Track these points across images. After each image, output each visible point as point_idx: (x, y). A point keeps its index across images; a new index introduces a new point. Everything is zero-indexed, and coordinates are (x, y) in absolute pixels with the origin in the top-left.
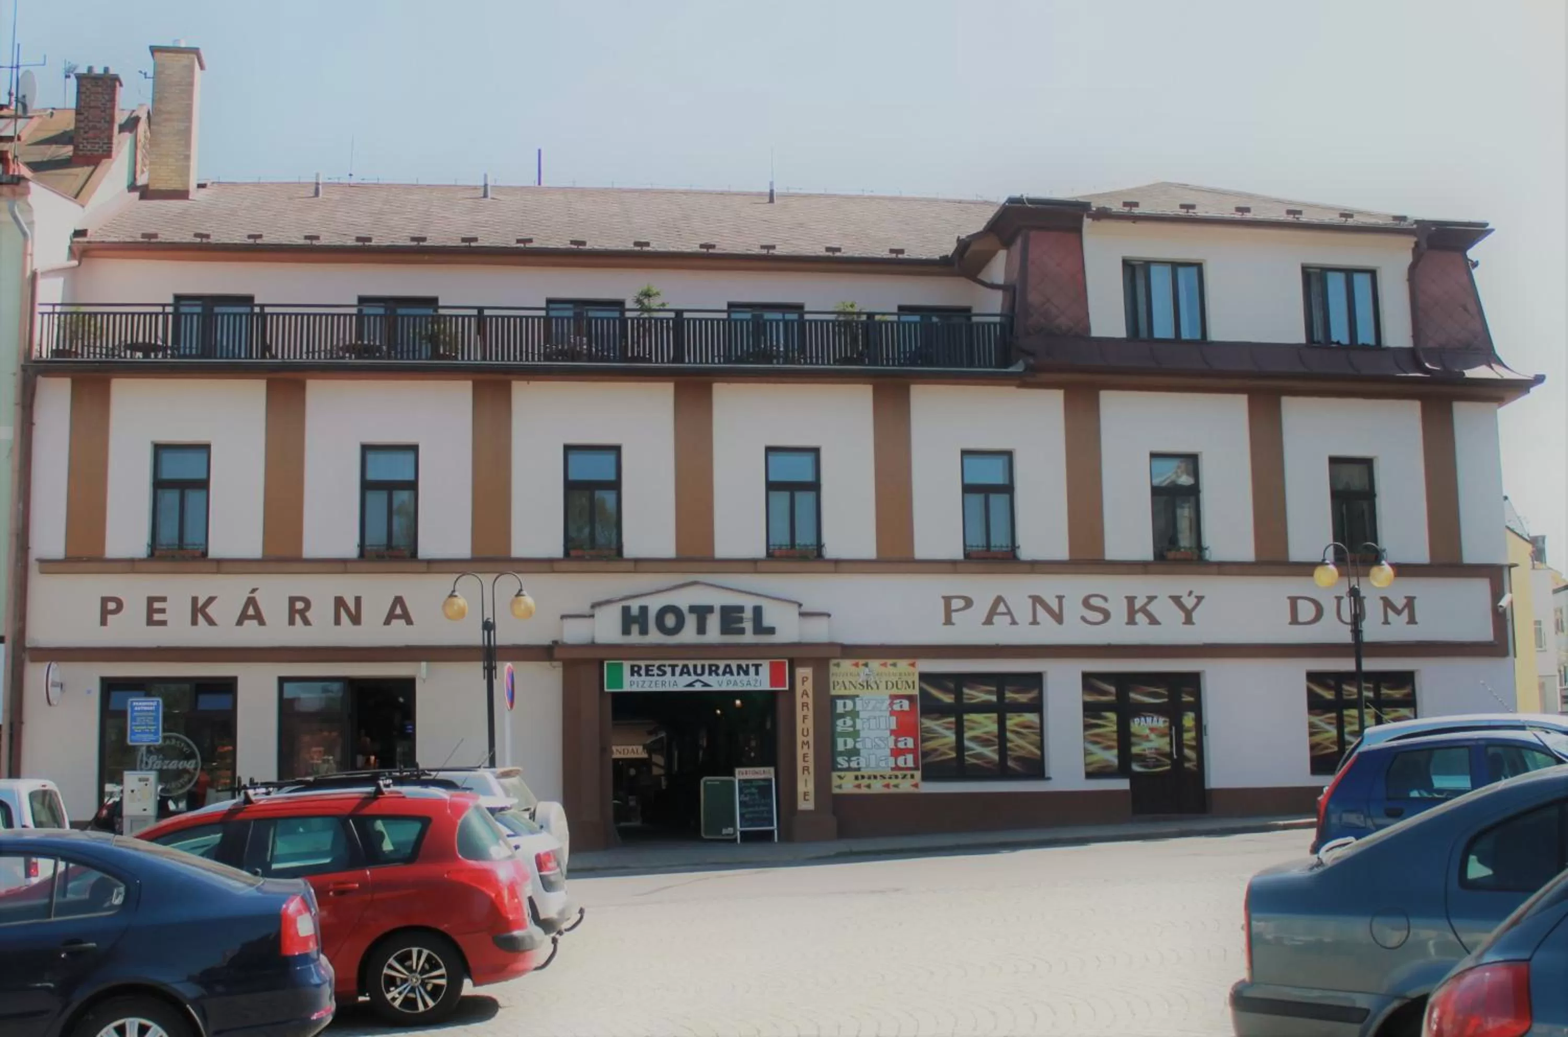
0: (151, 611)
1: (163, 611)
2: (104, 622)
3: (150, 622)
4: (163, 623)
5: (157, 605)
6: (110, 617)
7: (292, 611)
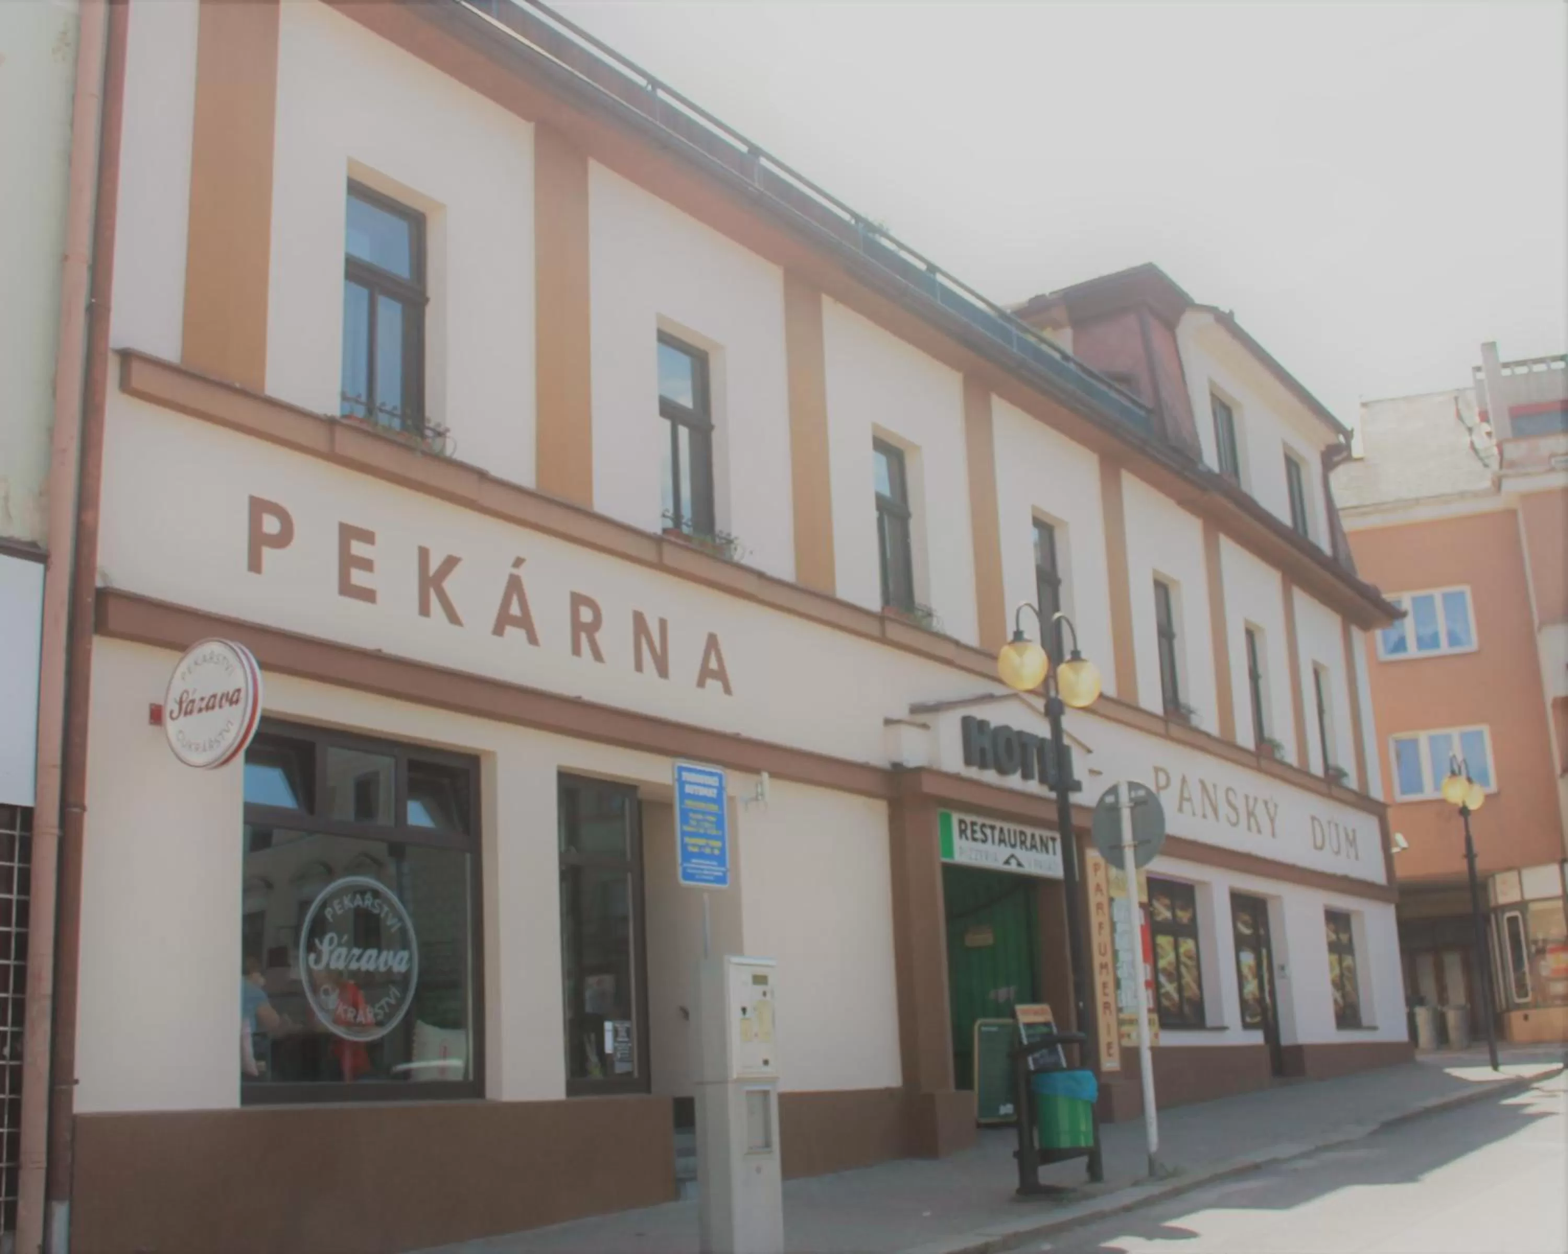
0: (347, 561)
1: (367, 565)
2: (255, 565)
3: (347, 589)
4: (368, 595)
5: (358, 548)
6: (268, 553)
7: (577, 626)
